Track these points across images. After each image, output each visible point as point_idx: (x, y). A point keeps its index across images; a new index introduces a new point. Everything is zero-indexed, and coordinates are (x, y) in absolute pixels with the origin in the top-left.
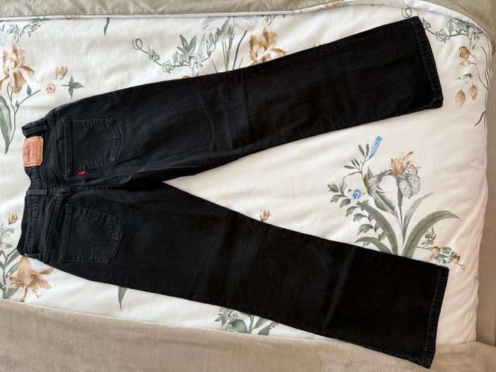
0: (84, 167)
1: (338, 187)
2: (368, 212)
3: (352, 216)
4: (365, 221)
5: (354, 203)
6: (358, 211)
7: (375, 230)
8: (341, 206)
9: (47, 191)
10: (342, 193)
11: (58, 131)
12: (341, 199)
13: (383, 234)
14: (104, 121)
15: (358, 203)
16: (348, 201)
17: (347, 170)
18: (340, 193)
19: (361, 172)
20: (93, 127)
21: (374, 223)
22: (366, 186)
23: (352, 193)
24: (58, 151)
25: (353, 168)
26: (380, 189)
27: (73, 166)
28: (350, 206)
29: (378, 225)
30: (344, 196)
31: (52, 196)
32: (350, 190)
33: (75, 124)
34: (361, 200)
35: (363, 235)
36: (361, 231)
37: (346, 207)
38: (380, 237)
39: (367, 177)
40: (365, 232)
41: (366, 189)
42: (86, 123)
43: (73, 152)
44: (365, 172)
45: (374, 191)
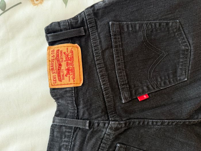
0: (145, 88)
9: (90, 123)
11: (102, 36)
14: (167, 24)
20: (152, 31)
24: (106, 65)
27: (130, 87)
31: (97, 132)
33: (125, 27)
42: (141, 26)
43: (125, 67)
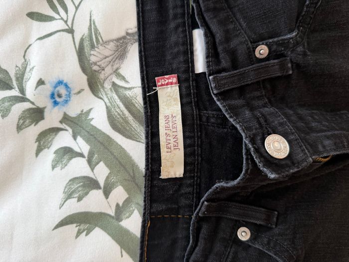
1: (12, 74)
2: (88, 141)
3: (49, 155)
4: (79, 167)
5: (52, 118)
6: (65, 139)
7: (107, 193)
8: (19, 128)
10: (22, 91)
12: (19, 108)
13: (127, 202)
15: (66, 119)
16: (37, 114)
17: (35, 24)
18: (15, 92)
19: (71, 31)
21: (101, 172)
22: (84, 69)
23: (48, 88)
25: (49, 19)
26: (123, 78)
28: (42, 126)
29: (113, 179)
30: (23, 99)
32: (41, 82)
34: (73, 110)
35: (74, 207)
36: (69, 196)
37: (34, 131)
38: (120, 211)
39: (87, 44)
40: (80, 199)
41: (85, 78)
44: (81, 30)
45: (107, 85)
